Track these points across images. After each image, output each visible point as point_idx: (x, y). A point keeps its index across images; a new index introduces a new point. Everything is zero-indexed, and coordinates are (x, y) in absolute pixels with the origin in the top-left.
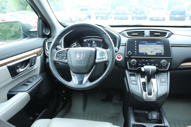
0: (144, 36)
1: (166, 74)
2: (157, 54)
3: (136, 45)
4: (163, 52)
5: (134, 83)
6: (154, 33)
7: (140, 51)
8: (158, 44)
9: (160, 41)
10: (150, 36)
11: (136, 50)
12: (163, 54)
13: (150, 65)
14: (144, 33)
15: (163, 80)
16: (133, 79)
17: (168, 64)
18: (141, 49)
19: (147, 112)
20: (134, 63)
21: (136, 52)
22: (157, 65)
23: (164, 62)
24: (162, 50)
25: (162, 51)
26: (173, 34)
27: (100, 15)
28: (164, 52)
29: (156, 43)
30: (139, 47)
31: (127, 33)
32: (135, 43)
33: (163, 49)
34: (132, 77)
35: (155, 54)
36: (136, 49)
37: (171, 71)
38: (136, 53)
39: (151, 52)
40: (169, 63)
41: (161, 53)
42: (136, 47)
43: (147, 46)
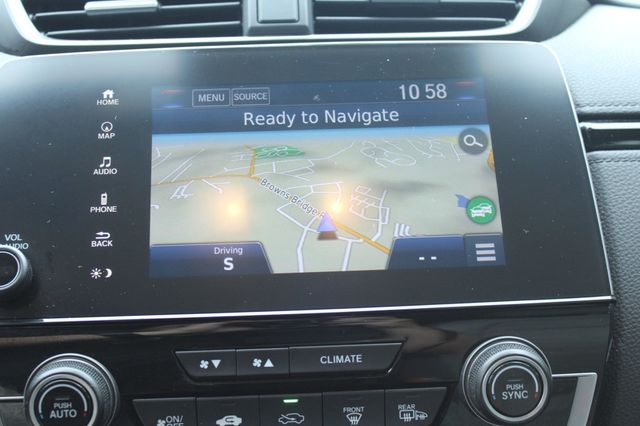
2: (404, 252)
3: (106, 147)
4: (488, 219)
7: (166, 229)
8: (418, 116)
9: (435, 79)
10: (320, 28)
11: (104, 222)
12: (486, 254)
13: (322, 417)
17: (564, 391)
18: (181, 192)
21: (103, 240)
22: (410, 414)
23: (512, 373)
24: (480, 199)
25: (467, 204)
28: (497, 227)
29: (390, 99)
30: (157, 175)
33: (490, 187)
35: (377, 261)
36: (104, 204)
38: (102, 258)
39: (325, 236)
40: (588, 382)
41: (467, 244)
42: (106, 167)
43: (258, 154)
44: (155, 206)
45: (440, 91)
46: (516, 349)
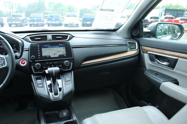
0: (47, 40)
1: (71, 73)
2: (59, 55)
3: (39, 49)
4: (65, 53)
5: (40, 86)
6: (56, 37)
7: (44, 54)
8: (60, 46)
9: (61, 44)
10: (53, 40)
12: (65, 55)
13: (55, 66)
14: (47, 38)
15: (68, 79)
16: (39, 82)
17: (70, 64)
18: (44, 52)
19: (57, 112)
20: (38, 66)
21: (39, 55)
22: (60, 66)
23: (67, 63)
24: (65, 52)
25: (64, 52)
26: (74, 37)
27: (14, 22)
28: (66, 54)
29: (58, 45)
30: (42, 51)
31: (30, 38)
32: (39, 47)
33: (65, 51)
34: (38, 81)
35: (58, 56)
36: (39, 53)
37: (74, 71)
38: (39, 57)
39: (54, 55)
40: (72, 63)
41: (64, 55)
42: (39, 51)
43: (49, 49)
44: (42, 53)
45: (62, 45)
46: (67, 61)
